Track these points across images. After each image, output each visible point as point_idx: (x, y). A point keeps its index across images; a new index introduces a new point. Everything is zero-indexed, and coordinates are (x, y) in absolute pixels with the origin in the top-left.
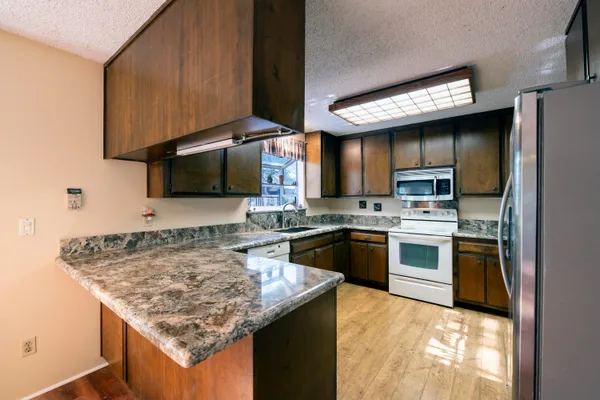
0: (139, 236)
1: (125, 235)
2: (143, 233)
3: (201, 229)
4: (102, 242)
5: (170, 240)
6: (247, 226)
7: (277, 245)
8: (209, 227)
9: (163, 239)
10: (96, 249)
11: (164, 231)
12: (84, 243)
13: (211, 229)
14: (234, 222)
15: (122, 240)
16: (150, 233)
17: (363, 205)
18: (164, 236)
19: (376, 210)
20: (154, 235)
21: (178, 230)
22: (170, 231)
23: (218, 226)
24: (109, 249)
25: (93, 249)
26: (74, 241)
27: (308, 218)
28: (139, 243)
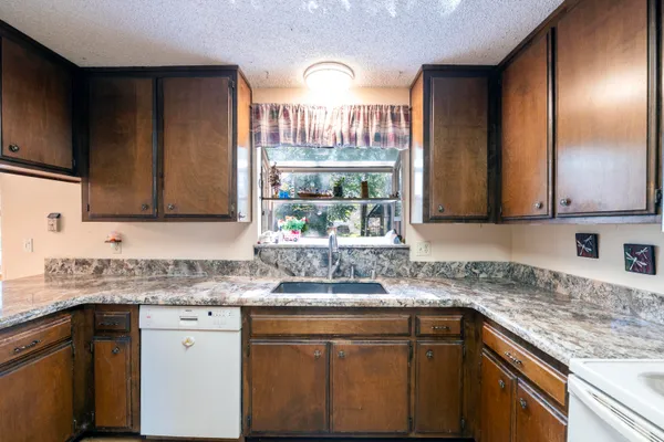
0: (105, 264)
1: (92, 260)
2: (109, 261)
3: (176, 263)
4: (73, 264)
5: (137, 272)
6: (252, 266)
7: (205, 311)
8: (187, 262)
9: (129, 270)
10: (69, 271)
11: (130, 261)
12: (60, 264)
13: (191, 265)
14: (229, 258)
15: (89, 265)
16: (116, 261)
17: (589, 245)
18: (131, 267)
19: (632, 267)
20: (120, 264)
21: (146, 261)
22: (137, 262)
23: (203, 263)
24: (79, 272)
25: (66, 270)
26: (53, 261)
27: (419, 266)
28: (105, 271)
